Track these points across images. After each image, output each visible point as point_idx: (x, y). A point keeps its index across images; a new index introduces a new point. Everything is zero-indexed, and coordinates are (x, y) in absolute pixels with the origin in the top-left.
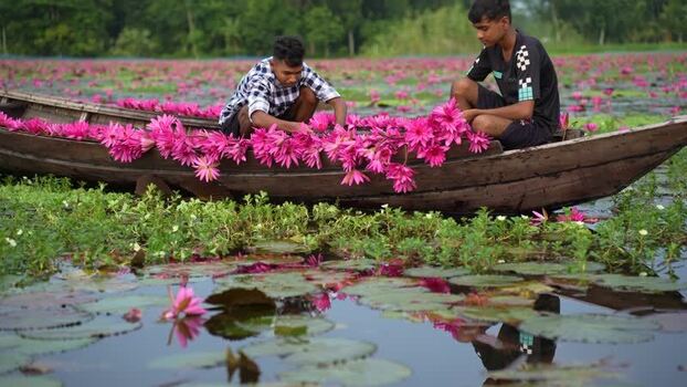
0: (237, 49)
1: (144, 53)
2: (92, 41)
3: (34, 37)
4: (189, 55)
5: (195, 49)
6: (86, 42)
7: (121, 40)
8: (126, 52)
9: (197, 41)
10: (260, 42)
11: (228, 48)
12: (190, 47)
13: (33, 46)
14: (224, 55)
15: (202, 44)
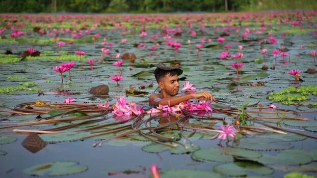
0: (169, 8)
1: (123, 10)
2: (98, 5)
3: (70, 3)
4: (144, 11)
5: (147, 8)
6: (95, 5)
7: (111, 4)
8: (114, 10)
9: (149, 4)
10: (181, 4)
11: (165, 8)
12: (145, 7)
13: (69, 8)
14: (162, 12)
15: (151, 6)
